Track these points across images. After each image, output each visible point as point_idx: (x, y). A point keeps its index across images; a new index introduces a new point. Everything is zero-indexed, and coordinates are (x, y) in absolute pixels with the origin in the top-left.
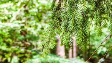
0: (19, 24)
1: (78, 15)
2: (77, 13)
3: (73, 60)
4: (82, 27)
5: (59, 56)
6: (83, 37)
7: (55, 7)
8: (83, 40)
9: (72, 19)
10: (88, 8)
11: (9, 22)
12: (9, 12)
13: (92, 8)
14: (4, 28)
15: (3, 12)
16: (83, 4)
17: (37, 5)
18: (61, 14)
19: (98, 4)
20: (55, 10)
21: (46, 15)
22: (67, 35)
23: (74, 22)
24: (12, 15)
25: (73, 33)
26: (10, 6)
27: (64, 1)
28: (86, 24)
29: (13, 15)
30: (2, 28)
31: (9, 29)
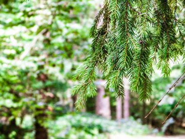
0: (35, 62)
1: (134, 44)
2: (132, 40)
3: (122, 123)
4: (140, 63)
5: (100, 116)
6: (141, 79)
7: (97, 31)
8: (140, 83)
9: (125, 50)
10: (150, 33)
11: (19, 58)
12: (18, 42)
13: (156, 33)
14: (10, 69)
15: (9, 43)
16: (142, 27)
17: (65, 31)
18: (106, 42)
19: (166, 27)
20: (97, 34)
21: (79, 48)
22: (116, 76)
23: (126, 55)
24: (23, 47)
25: (126, 72)
26: (20, 32)
27: (112, 22)
28: (147, 59)
29: (25, 48)
30: (6, 69)
31: (18, 71)
